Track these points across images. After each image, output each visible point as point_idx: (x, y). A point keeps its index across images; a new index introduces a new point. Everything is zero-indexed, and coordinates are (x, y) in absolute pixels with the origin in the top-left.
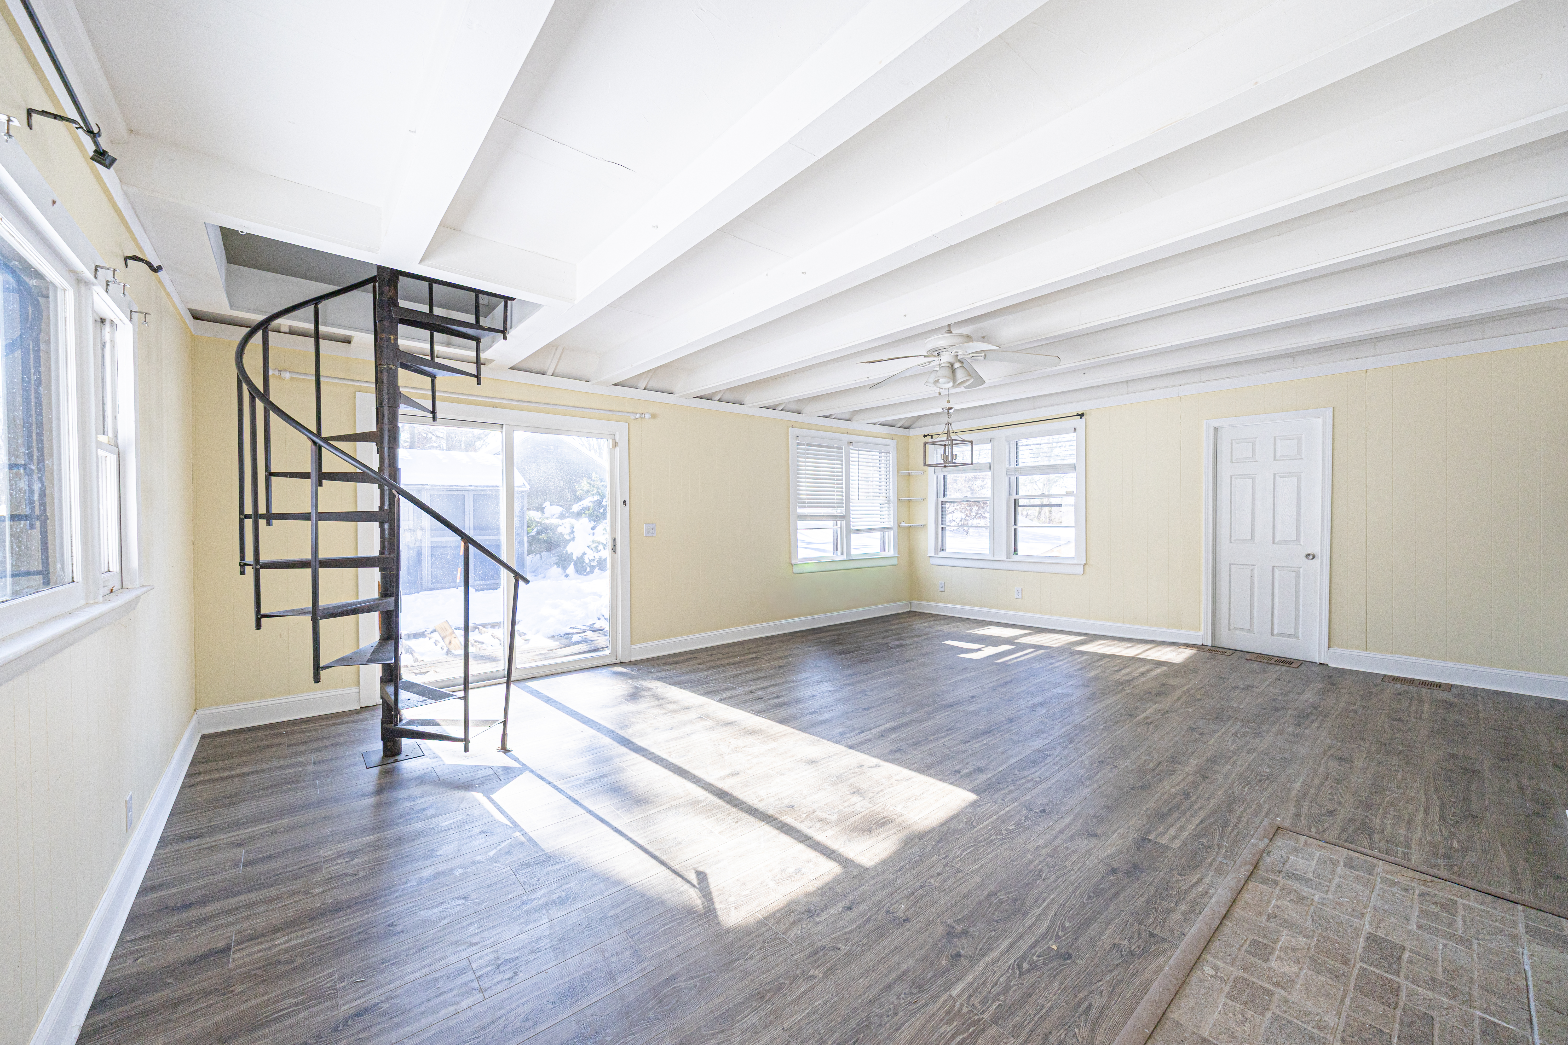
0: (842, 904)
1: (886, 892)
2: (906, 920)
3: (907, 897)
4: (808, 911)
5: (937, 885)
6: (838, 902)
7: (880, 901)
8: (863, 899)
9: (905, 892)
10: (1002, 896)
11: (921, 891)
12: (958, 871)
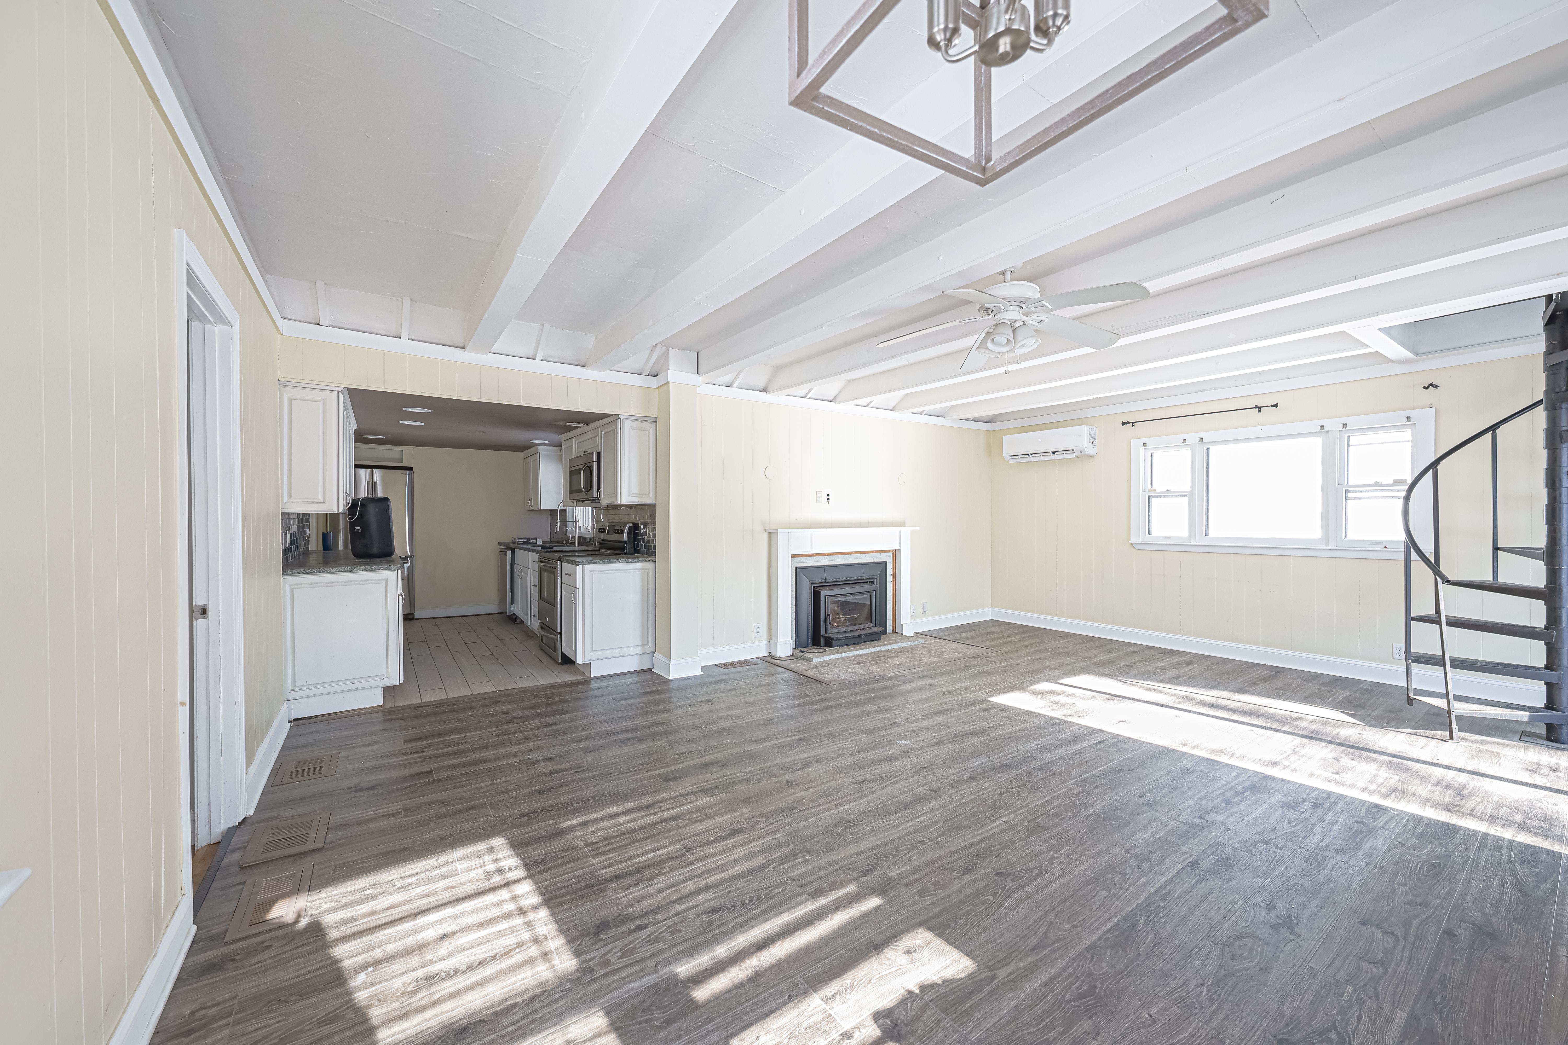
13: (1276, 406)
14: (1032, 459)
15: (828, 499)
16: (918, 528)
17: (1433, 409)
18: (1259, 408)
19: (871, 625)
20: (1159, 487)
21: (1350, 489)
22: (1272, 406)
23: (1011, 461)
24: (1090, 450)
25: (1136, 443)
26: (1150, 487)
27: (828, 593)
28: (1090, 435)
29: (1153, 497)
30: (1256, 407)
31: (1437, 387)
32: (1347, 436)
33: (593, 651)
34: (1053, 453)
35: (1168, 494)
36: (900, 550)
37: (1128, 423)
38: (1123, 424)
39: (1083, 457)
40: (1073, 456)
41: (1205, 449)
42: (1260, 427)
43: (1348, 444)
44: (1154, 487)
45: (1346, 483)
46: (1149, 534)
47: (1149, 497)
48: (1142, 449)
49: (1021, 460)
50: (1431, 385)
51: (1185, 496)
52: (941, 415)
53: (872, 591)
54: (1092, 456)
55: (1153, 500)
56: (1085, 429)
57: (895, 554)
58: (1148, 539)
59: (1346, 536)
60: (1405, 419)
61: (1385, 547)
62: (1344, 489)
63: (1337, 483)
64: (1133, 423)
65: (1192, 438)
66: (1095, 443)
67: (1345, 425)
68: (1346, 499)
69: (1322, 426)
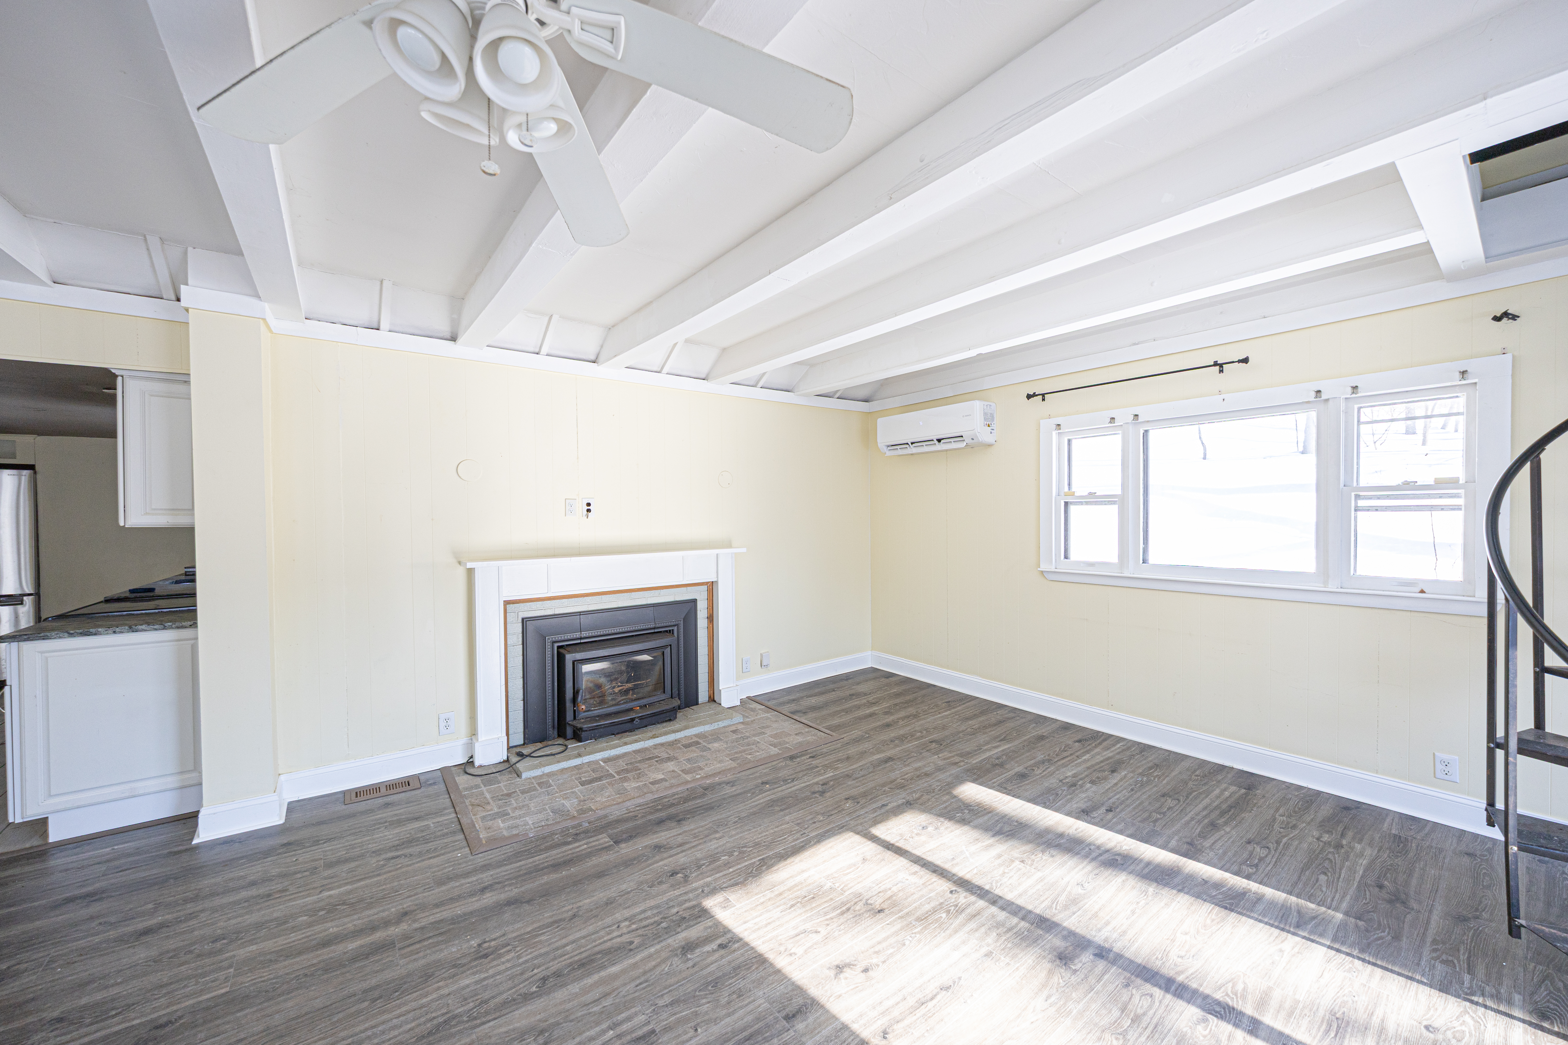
0: (888, 807)
1: (858, 813)
2: (847, 799)
3: (843, 810)
4: (910, 804)
5: (819, 816)
6: (891, 809)
7: (862, 808)
8: (875, 811)
9: (844, 812)
10: (777, 808)
11: (833, 813)
12: (798, 824)
13: (1245, 361)
14: (913, 450)
15: (589, 511)
16: (744, 550)
17: (1509, 357)
18: (1220, 366)
19: (663, 697)
20: (1080, 488)
21: (1361, 494)
22: (1240, 361)
23: (889, 453)
24: (985, 436)
25: (1047, 424)
26: (1066, 489)
27: (579, 656)
28: (985, 414)
29: (1072, 503)
30: (1216, 364)
31: (1514, 317)
32: (1356, 407)
33: (50, 796)
34: (939, 441)
35: (1092, 499)
36: (717, 582)
37: (1034, 395)
38: (1029, 397)
39: (976, 447)
40: (963, 445)
41: (1142, 432)
42: (1222, 396)
43: (1359, 421)
44: (1073, 489)
45: (1355, 484)
46: (1066, 557)
47: (1066, 504)
48: (1054, 434)
49: (900, 452)
50: (1506, 315)
51: (1114, 503)
52: (788, 388)
53: (665, 647)
54: (990, 445)
55: (1073, 509)
56: (977, 406)
57: (711, 587)
58: (1064, 566)
59: (1355, 570)
60: (1458, 376)
61: (1422, 592)
62: (1353, 494)
63: (1342, 485)
64: (1043, 395)
65: (1124, 416)
66: (993, 426)
67: (1355, 388)
68: (1356, 510)
69: (1319, 392)
